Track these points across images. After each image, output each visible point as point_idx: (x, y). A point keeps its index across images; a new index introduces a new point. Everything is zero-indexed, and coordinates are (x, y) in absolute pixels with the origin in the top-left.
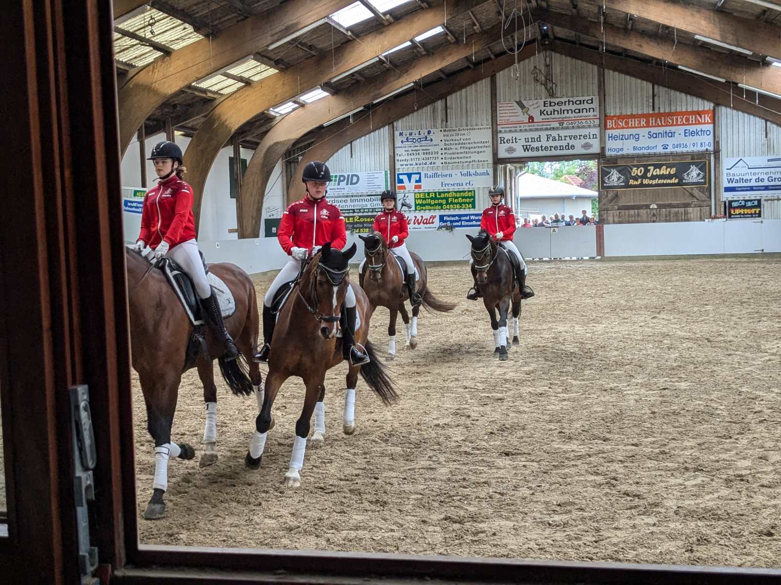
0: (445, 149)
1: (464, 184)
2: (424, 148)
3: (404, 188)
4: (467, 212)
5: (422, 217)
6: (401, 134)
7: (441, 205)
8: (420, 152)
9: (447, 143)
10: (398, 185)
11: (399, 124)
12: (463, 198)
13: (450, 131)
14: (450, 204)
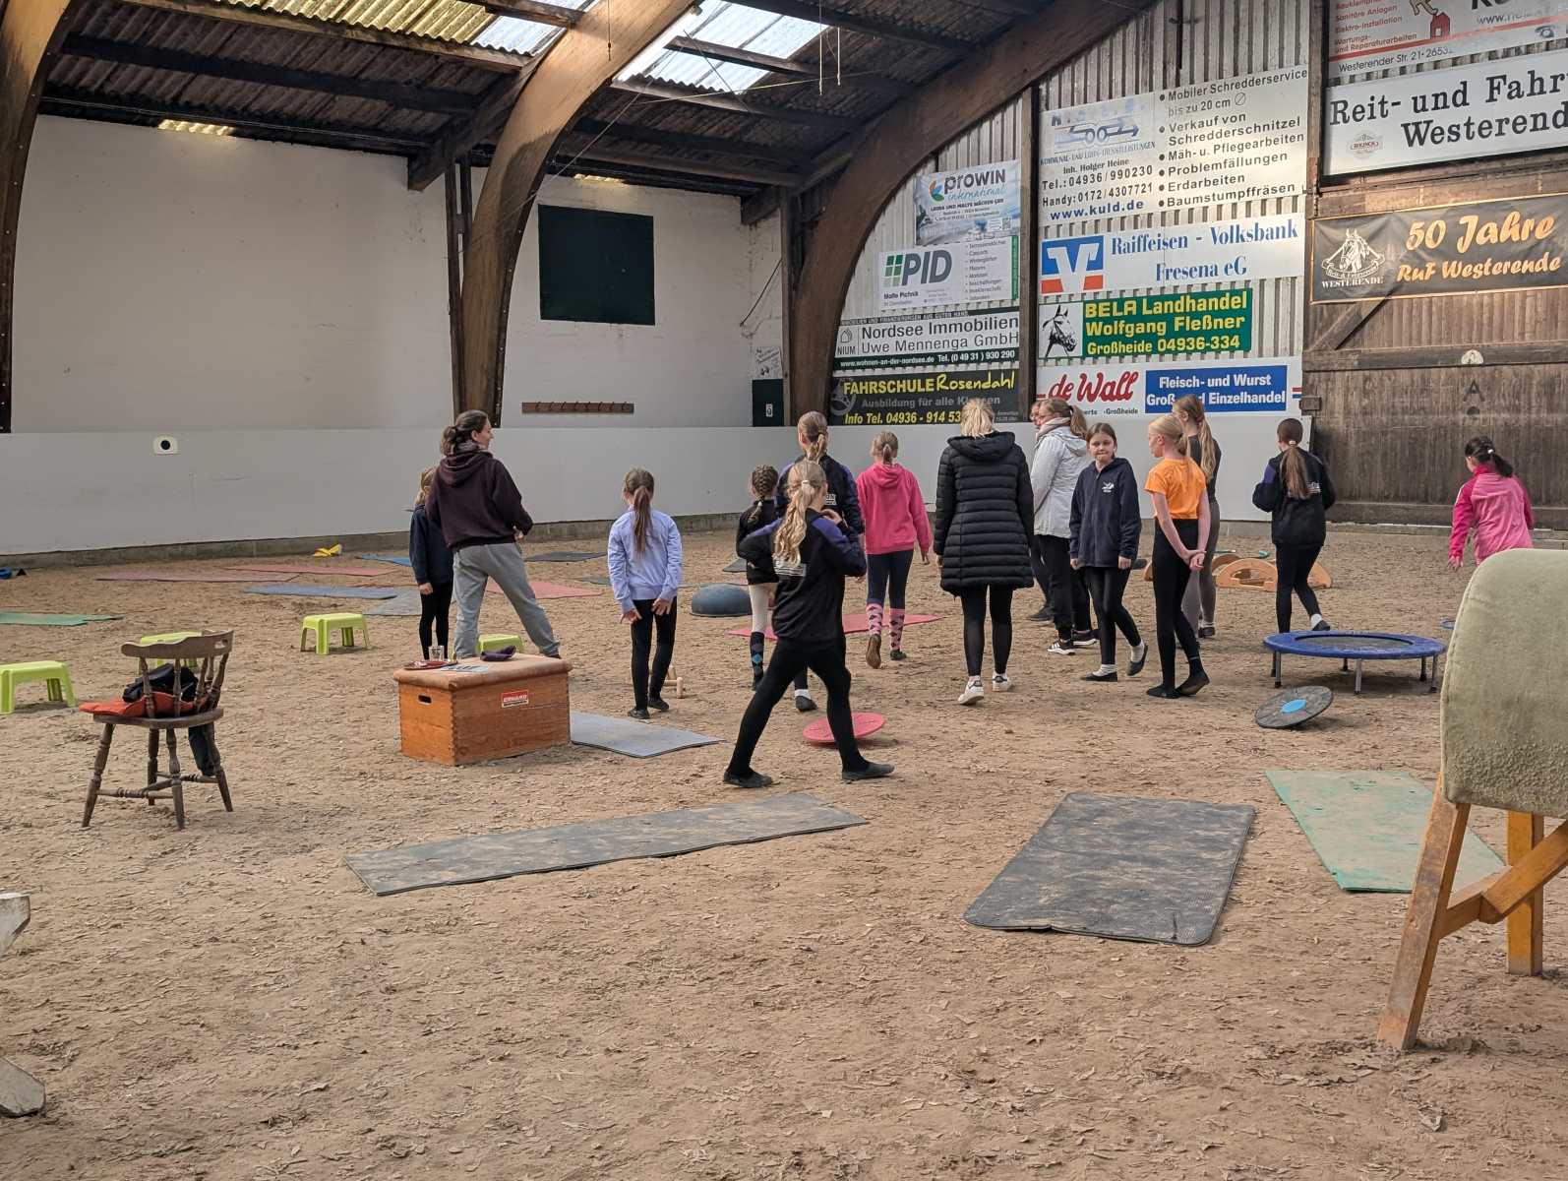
0: (1172, 156)
1: (1221, 270)
2: (1114, 158)
3: (1057, 286)
4: (1224, 361)
5: (1100, 376)
6: (1056, 121)
7: (1151, 338)
8: (1105, 171)
9: (1178, 134)
10: (1043, 278)
11: (1051, 89)
12: (1217, 314)
13: (1186, 94)
14: (1176, 335)
